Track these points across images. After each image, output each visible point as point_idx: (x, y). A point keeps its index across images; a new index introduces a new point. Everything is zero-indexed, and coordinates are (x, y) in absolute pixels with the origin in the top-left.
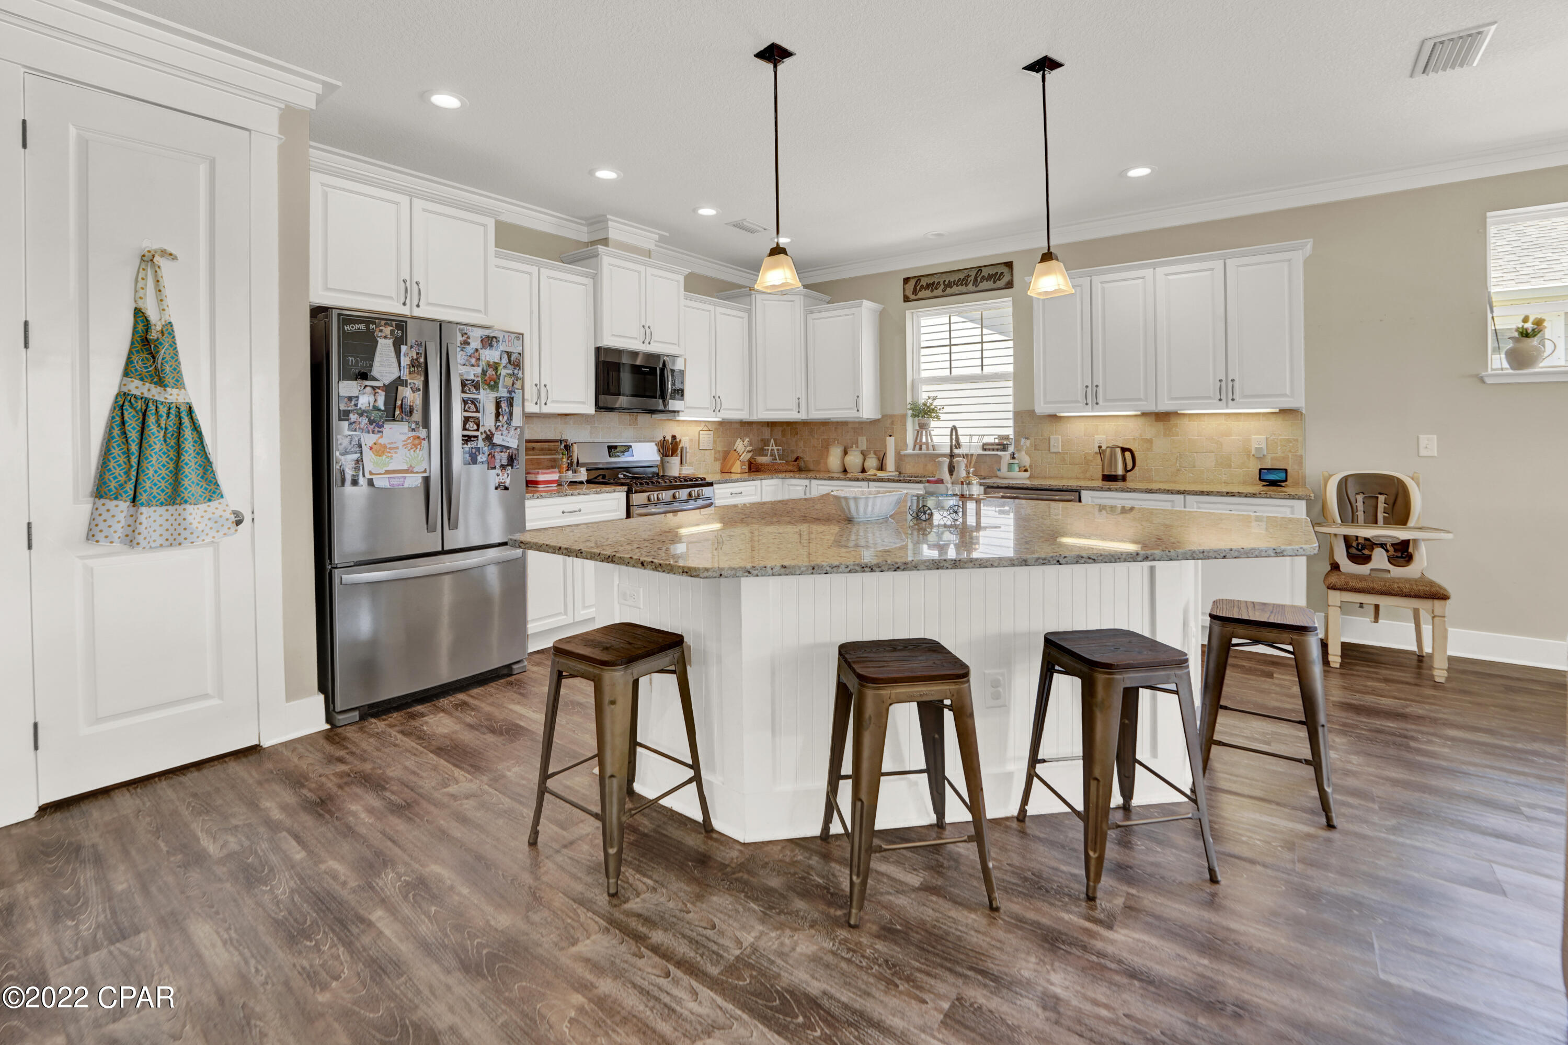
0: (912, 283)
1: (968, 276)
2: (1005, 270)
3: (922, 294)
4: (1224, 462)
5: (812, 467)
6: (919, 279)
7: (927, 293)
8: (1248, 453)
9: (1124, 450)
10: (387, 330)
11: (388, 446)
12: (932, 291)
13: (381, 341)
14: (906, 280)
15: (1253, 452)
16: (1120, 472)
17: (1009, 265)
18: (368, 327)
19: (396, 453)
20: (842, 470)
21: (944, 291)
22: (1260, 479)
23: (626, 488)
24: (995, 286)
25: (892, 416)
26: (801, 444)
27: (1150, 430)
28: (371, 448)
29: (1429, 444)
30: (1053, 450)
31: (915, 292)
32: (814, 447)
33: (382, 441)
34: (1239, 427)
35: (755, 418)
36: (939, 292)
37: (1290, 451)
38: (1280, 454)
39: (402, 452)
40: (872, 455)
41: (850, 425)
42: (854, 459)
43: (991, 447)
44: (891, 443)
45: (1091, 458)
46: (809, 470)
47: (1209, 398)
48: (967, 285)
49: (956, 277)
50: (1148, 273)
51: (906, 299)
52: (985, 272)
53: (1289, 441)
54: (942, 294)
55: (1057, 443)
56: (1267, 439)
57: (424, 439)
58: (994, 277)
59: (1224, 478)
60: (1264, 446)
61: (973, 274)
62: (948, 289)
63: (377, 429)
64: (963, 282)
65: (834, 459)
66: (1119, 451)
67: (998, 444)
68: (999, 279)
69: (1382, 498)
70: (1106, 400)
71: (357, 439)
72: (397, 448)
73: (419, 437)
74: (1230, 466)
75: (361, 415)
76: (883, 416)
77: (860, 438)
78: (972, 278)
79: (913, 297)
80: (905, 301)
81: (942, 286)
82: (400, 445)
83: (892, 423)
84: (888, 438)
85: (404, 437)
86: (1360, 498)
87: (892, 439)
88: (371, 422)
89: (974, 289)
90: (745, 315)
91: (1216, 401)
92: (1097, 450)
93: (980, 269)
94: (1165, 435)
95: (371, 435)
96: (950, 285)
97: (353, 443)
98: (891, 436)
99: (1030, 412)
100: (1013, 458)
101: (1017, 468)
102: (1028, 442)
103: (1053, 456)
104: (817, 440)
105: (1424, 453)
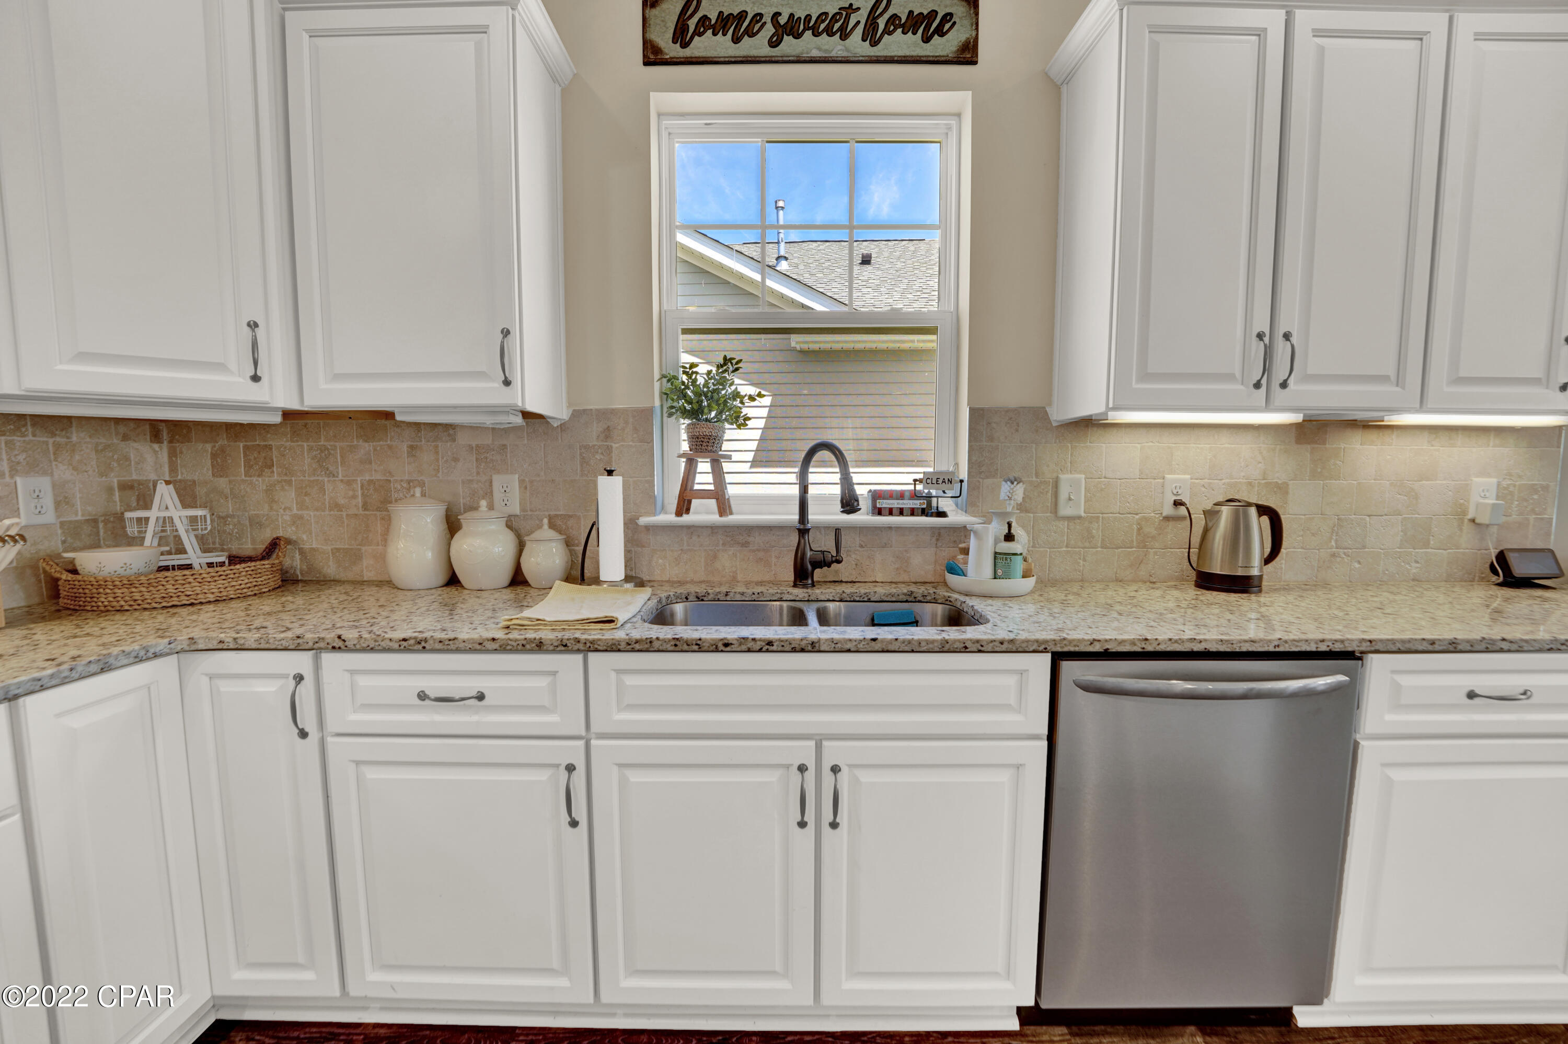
3: (702, 45)
4: (1417, 534)
5: (331, 569)
7: (723, 44)
8: (1463, 512)
9: (1257, 511)
12: (737, 41)
20: (442, 578)
21: (773, 45)
24: (926, 50)
25: (604, 415)
26: (288, 497)
30: (1066, 510)
31: (681, 36)
32: (337, 506)
36: (759, 44)
40: (546, 532)
41: (463, 439)
42: (485, 548)
43: (895, 504)
44: (612, 494)
47: (1538, 382)
48: (845, 36)
51: (653, 55)
54: (767, 52)
55: (1076, 493)
56: (1500, 484)
58: (927, 23)
59: (1414, 569)
60: (1491, 498)
62: (788, 40)
65: (417, 551)
66: (1253, 511)
67: (915, 495)
70: (1304, 378)
74: (1426, 545)
76: (577, 414)
77: (498, 481)
79: (673, 51)
80: (648, 62)
81: (769, 31)
83: (607, 434)
84: (603, 481)
87: (616, 482)
89: (866, 50)
92: (1168, 510)
94: (1314, 475)
96: (792, 28)
98: (610, 473)
99: (1013, 415)
100: (1009, 537)
101: (1018, 565)
102: (1019, 491)
103: (1063, 525)
104: (349, 483)
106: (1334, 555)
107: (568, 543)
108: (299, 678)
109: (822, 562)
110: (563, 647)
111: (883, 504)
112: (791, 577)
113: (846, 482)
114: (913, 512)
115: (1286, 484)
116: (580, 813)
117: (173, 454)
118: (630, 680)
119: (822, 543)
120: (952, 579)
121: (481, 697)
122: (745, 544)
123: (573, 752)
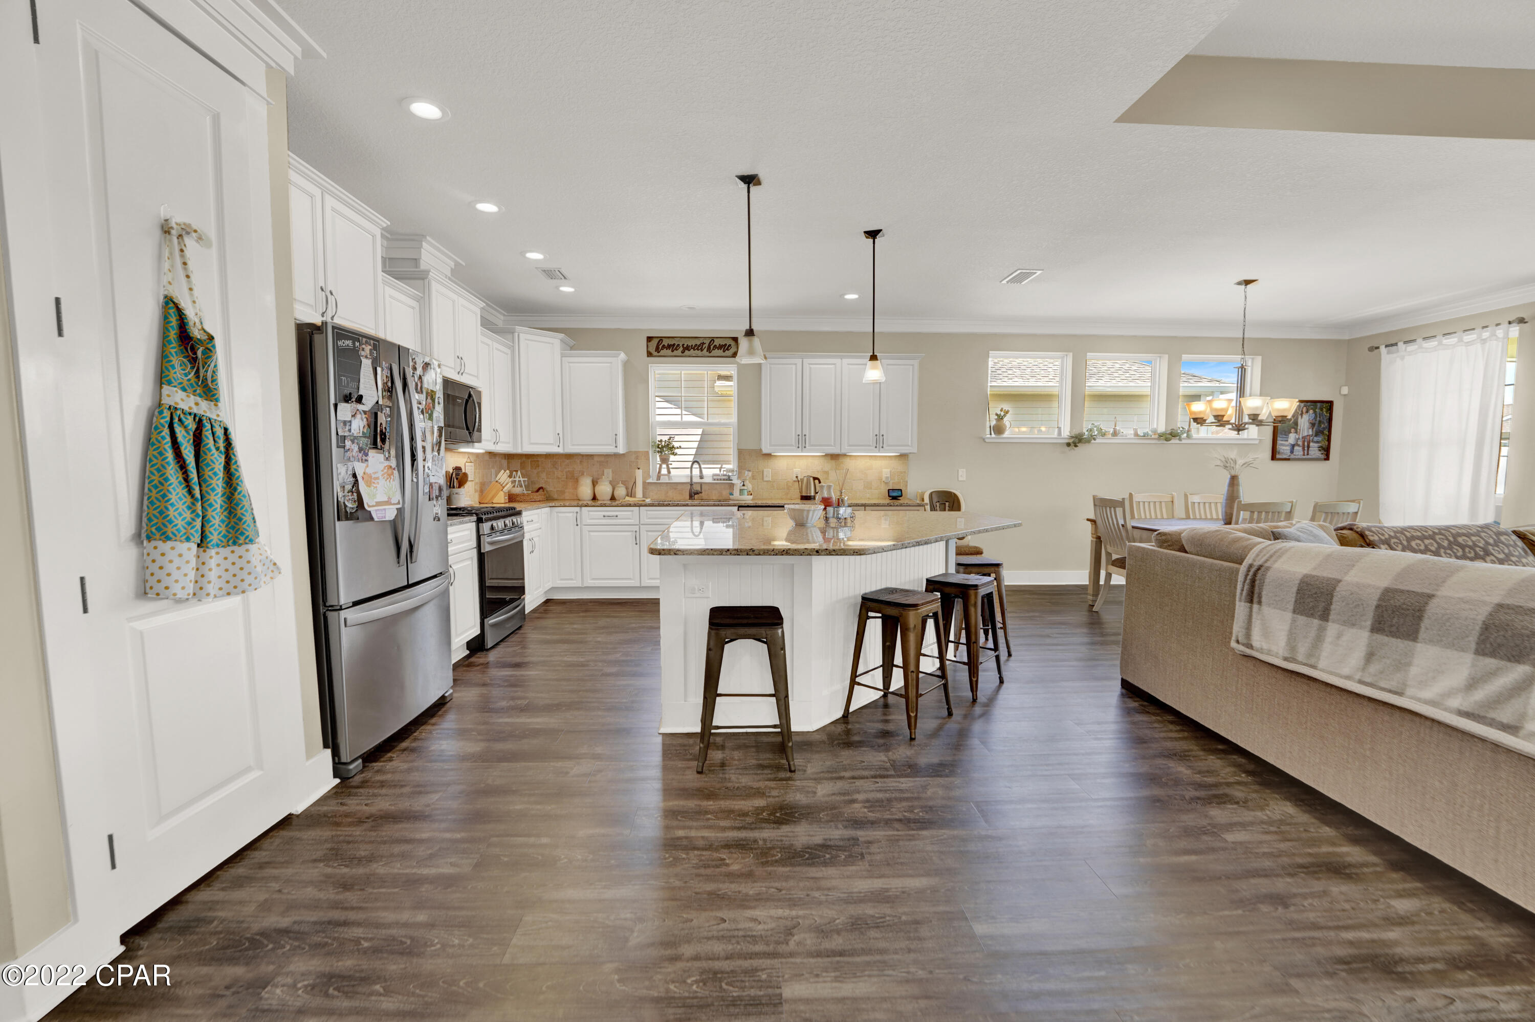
0: (655, 342)
1: (703, 343)
2: (733, 343)
3: (664, 352)
4: (868, 486)
5: (556, 496)
6: (661, 339)
7: (669, 352)
8: (880, 479)
9: (815, 479)
10: (368, 348)
11: (373, 476)
12: (672, 351)
13: (364, 360)
14: (649, 339)
15: (884, 479)
16: (813, 494)
17: (735, 340)
18: (354, 344)
19: (378, 483)
20: (592, 498)
21: (682, 352)
22: (889, 496)
23: (474, 518)
24: (724, 354)
25: (636, 452)
26: (544, 475)
27: (828, 465)
28: (363, 478)
29: (963, 474)
30: (765, 479)
31: (657, 350)
32: (558, 478)
33: (369, 471)
34: (877, 464)
35: (519, 451)
36: (679, 352)
37: (903, 479)
38: (897, 480)
39: (383, 481)
40: (621, 485)
41: (596, 459)
42: (604, 489)
43: (719, 477)
44: (639, 474)
45: (791, 485)
46: (553, 500)
47: (869, 446)
48: (702, 351)
49: (693, 343)
51: (649, 354)
52: (717, 343)
53: (901, 472)
54: (681, 354)
55: (768, 474)
56: (891, 472)
57: (394, 469)
58: (721, 347)
59: (868, 496)
60: (889, 475)
61: (707, 342)
62: (686, 351)
63: (364, 458)
64: (699, 347)
65: (585, 490)
66: (812, 479)
67: (723, 475)
68: (728, 349)
69: (947, 504)
70: (812, 445)
71: (351, 468)
72: (378, 478)
73: (391, 467)
74: (871, 488)
75: (353, 442)
76: (629, 453)
77: (606, 471)
78: (706, 345)
79: (656, 353)
80: (648, 356)
81: (681, 349)
82: (379, 475)
83: (637, 458)
84: (637, 470)
85: (381, 467)
86: (938, 504)
87: (640, 471)
88: (360, 450)
89: (708, 354)
90: (509, 351)
91: (874, 448)
92: (795, 479)
93: (712, 340)
94: (838, 469)
95: (360, 464)
96: (687, 348)
97: (349, 473)
98: (639, 469)
99: (751, 452)
100: (744, 485)
101: (746, 492)
102: (750, 474)
103: (765, 483)
104: (562, 471)
105: (960, 479)
107: (627, 488)
108: (577, 513)
109: (697, 493)
110: (635, 505)
111: (715, 477)
112: (688, 497)
113: (701, 471)
114: (724, 480)
116: (638, 542)
117: (508, 463)
118: (649, 512)
119: (697, 488)
120: (731, 497)
121: (620, 516)
122: (675, 489)
123: (637, 528)
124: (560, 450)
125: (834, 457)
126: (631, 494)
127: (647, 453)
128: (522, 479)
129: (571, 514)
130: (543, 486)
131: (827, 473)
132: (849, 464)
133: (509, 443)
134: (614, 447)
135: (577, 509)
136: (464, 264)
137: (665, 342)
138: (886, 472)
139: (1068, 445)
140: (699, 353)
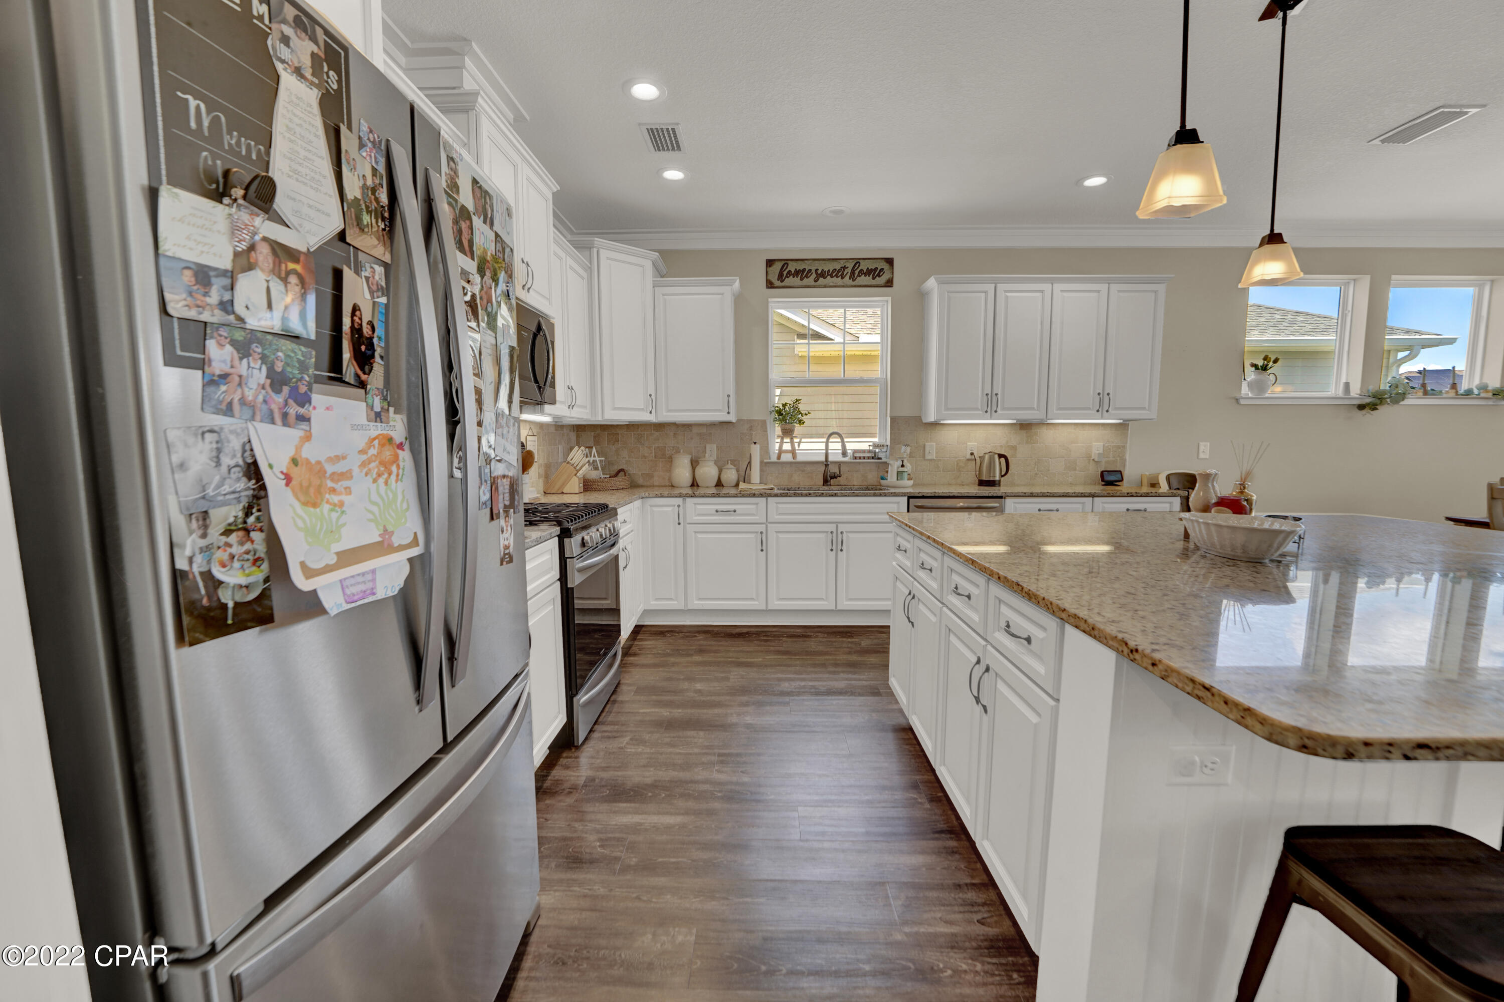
0: (777, 267)
1: (845, 268)
2: (886, 266)
3: (790, 281)
4: (1071, 465)
6: (786, 262)
7: (796, 281)
8: (1088, 457)
9: (1000, 456)
11: (330, 469)
12: (802, 279)
14: (770, 263)
15: (1094, 456)
16: (997, 478)
17: (890, 261)
19: (348, 491)
20: (692, 484)
21: (816, 281)
22: (1103, 480)
23: (557, 530)
24: (874, 282)
25: (750, 421)
27: (1015, 439)
28: (288, 479)
29: (1205, 449)
30: (928, 457)
31: (781, 277)
32: (645, 457)
33: (310, 452)
34: (1084, 435)
35: (599, 419)
36: (810, 281)
37: (1119, 456)
38: (1111, 459)
39: (362, 485)
40: (730, 466)
41: (695, 430)
42: (708, 472)
43: (862, 455)
44: (755, 451)
45: (964, 464)
47: (1089, 409)
48: (843, 278)
49: (830, 267)
50: (1047, 287)
51: (770, 285)
52: (864, 266)
53: (1118, 447)
54: (813, 283)
55: (932, 451)
56: (1104, 445)
57: (400, 446)
58: (874, 273)
59: (1070, 479)
60: (1101, 452)
61: (850, 265)
62: (821, 279)
63: (294, 409)
64: (839, 273)
65: (682, 473)
66: (996, 456)
67: (869, 451)
68: (879, 275)
70: (1004, 409)
72: (346, 475)
73: (390, 440)
74: (1075, 470)
75: (243, 349)
76: (738, 421)
77: (708, 446)
78: (849, 270)
79: (777, 283)
80: (768, 287)
81: (814, 276)
82: (353, 463)
83: (751, 428)
84: (753, 446)
85: (359, 440)
87: (758, 446)
88: (277, 381)
89: (851, 282)
90: (586, 274)
91: (1095, 412)
92: (969, 456)
93: (858, 262)
94: (1027, 442)
95: (279, 430)
96: (822, 275)
97: (226, 461)
98: (755, 443)
99: (908, 420)
100: (903, 466)
101: (906, 476)
102: (909, 449)
103: (929, 463)
104: (649, 448)
105: (1202, 456)
106: (1036, 474)
107: (738, 471)
108: (679, 506)
109: (834, 477)
110: (761, 495)
111: (857, 455)
112: (822, 483)
113: (844, 446)
114: (869, 458)
115: (1016, 446)
116: (764, 548)
117: (578, 437)
118: (780, 506)
119: (833, 469)
120: (883, 482)
121: (735, 511)
122: (803, 471)
123: (762, 528)
124: (651, 418)
125: (1024, 426)
126: (746, 479)
127: (764, 422)
128: (597, 459)
129: (670, 509)
130: (624, 467)
131: (1014, 448)
132: (1047, 436)
133: (585, 407)
134: (725, 413)
135: (679, 501)
136: (528, 118)
137: (792, 267)
138: (1097, 448)
139: (1361, 407)
140: (838, 281)
